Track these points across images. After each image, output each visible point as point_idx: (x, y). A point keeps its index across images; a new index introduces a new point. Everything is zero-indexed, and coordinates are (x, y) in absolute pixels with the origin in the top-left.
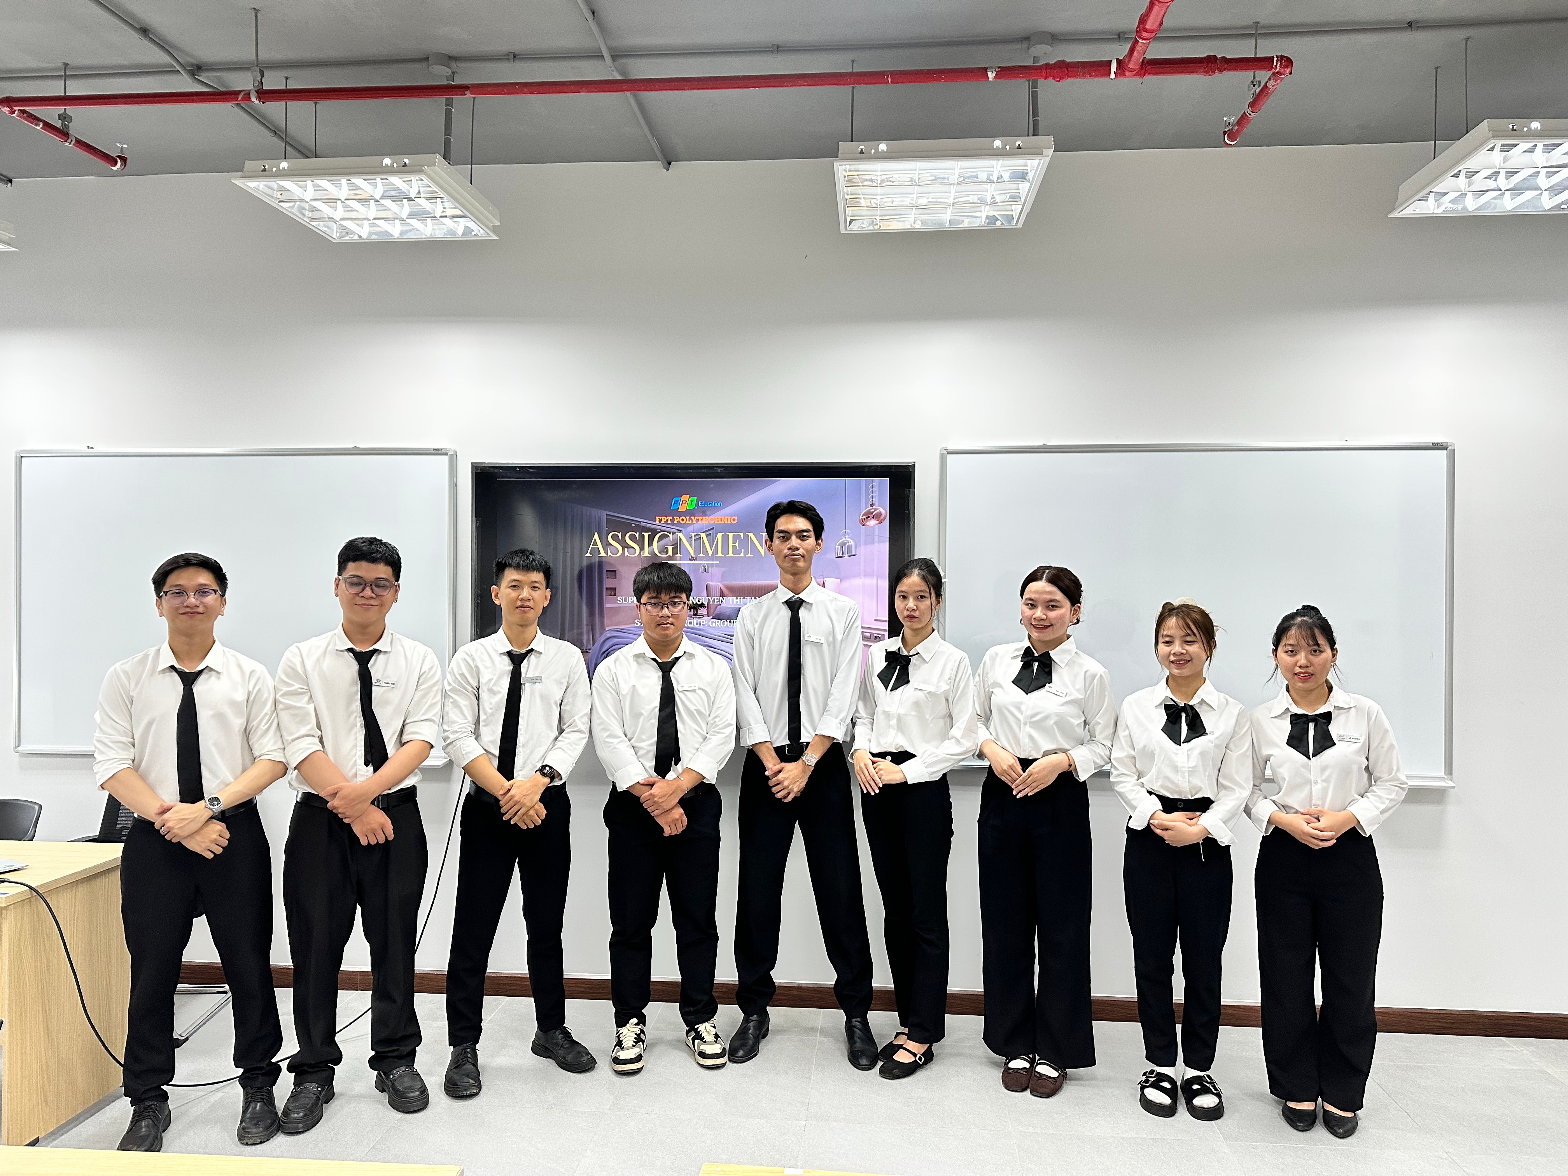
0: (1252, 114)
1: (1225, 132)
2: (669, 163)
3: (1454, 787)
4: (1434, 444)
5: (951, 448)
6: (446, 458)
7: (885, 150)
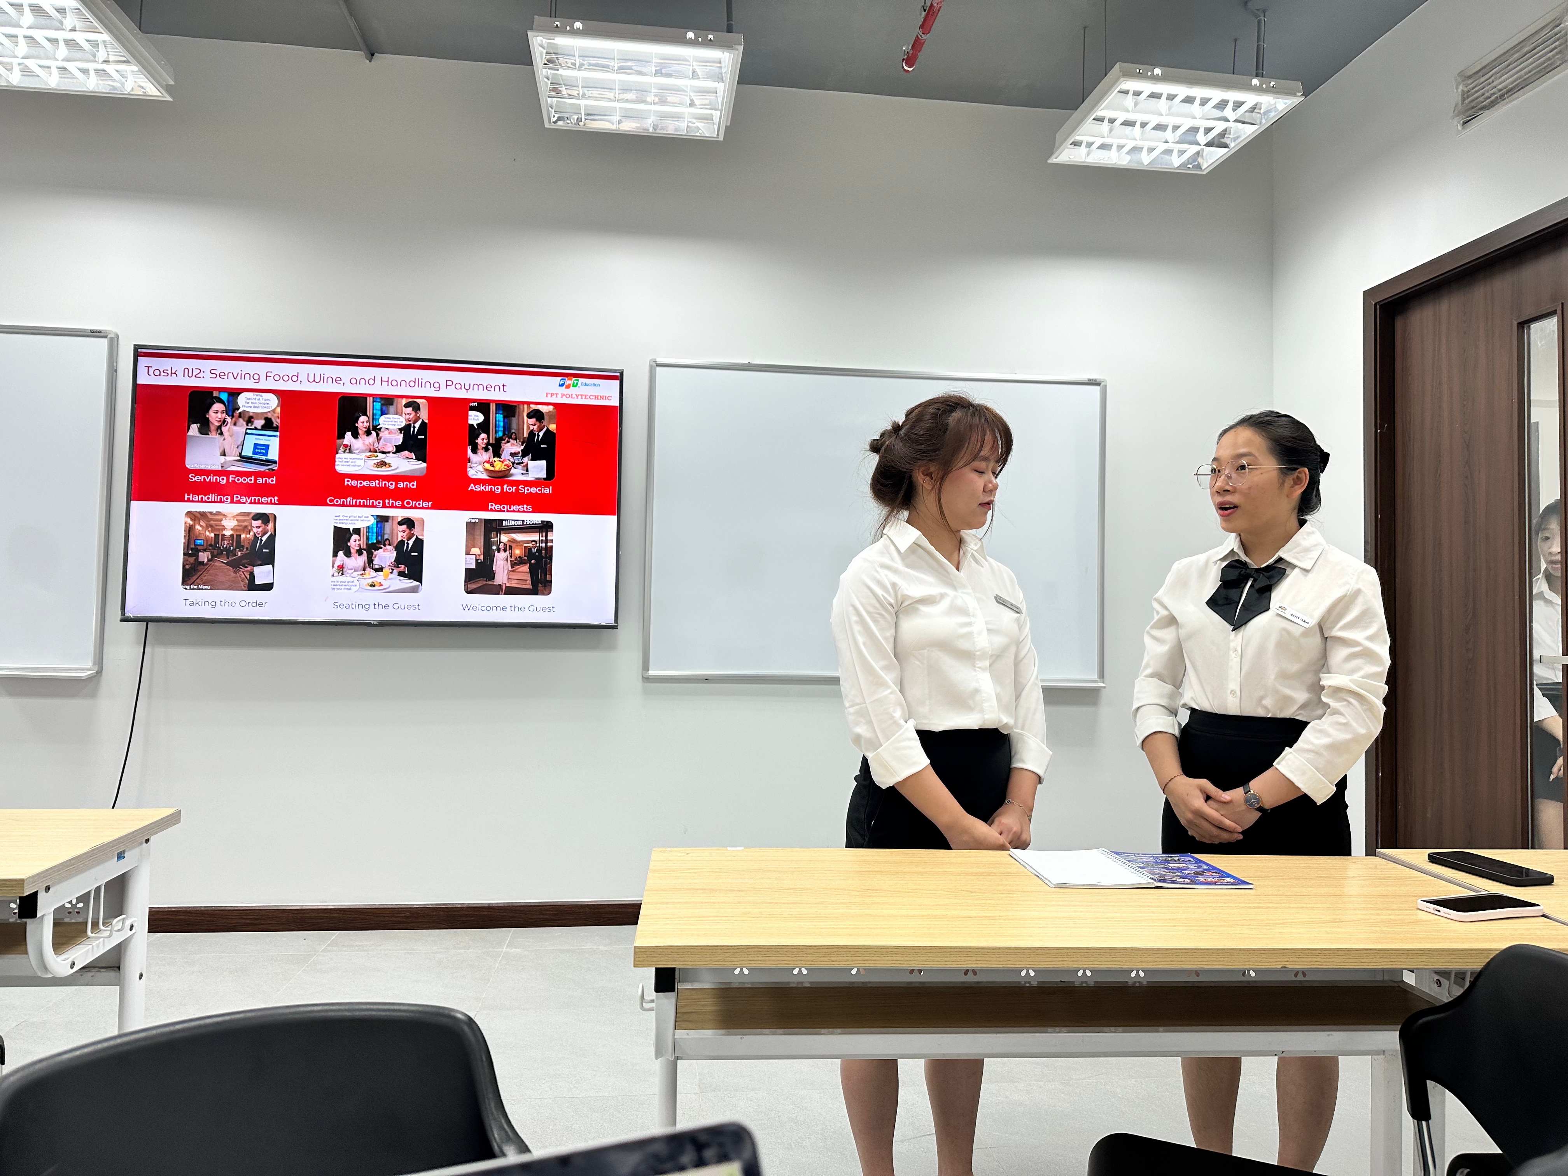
0: (923, 36)
1: (904, 59)
2: (373, 55)
3: (1105, 687)
4: (1090, 380)
5: (659, 361)
6: (106, 341)
7: (581, 29)
